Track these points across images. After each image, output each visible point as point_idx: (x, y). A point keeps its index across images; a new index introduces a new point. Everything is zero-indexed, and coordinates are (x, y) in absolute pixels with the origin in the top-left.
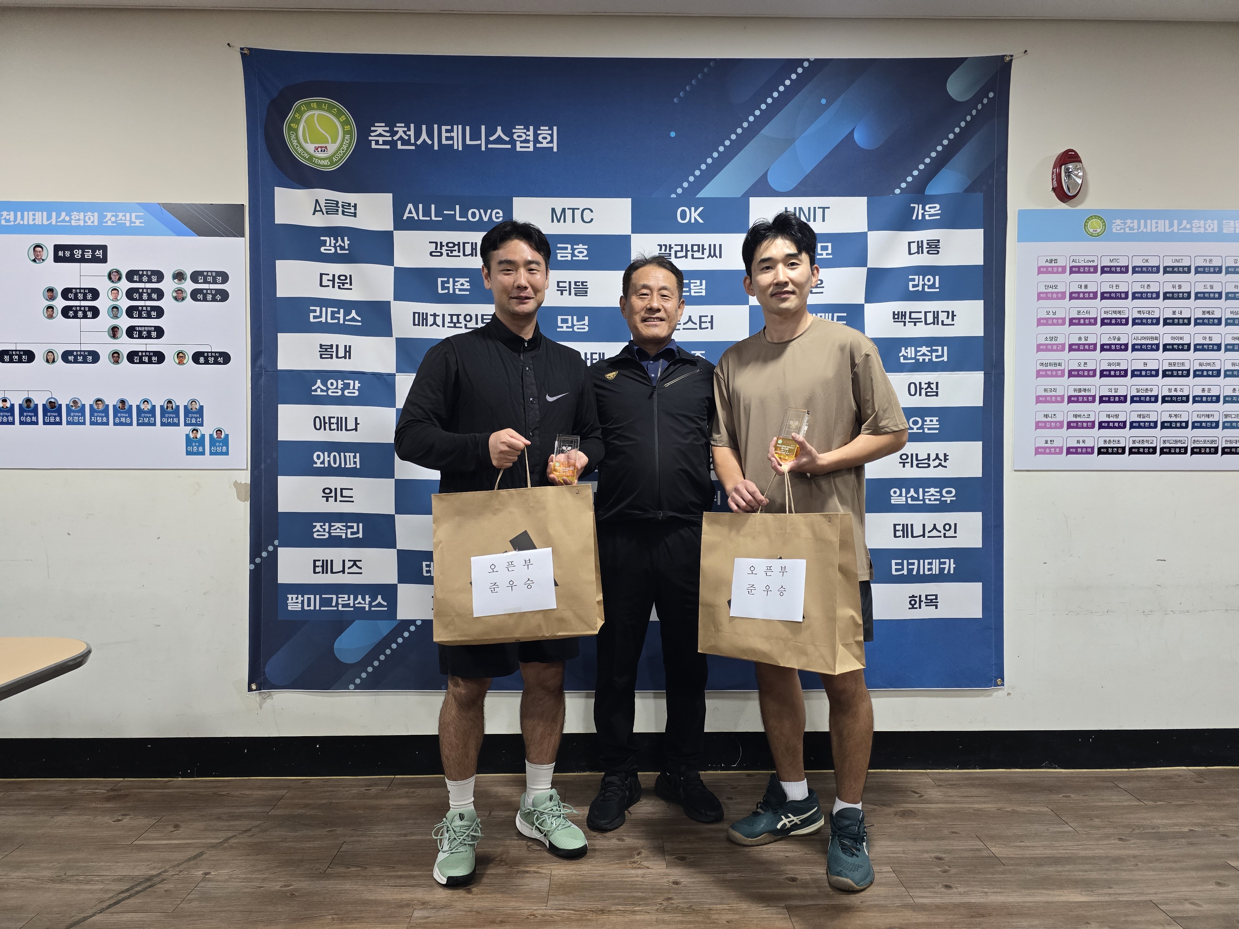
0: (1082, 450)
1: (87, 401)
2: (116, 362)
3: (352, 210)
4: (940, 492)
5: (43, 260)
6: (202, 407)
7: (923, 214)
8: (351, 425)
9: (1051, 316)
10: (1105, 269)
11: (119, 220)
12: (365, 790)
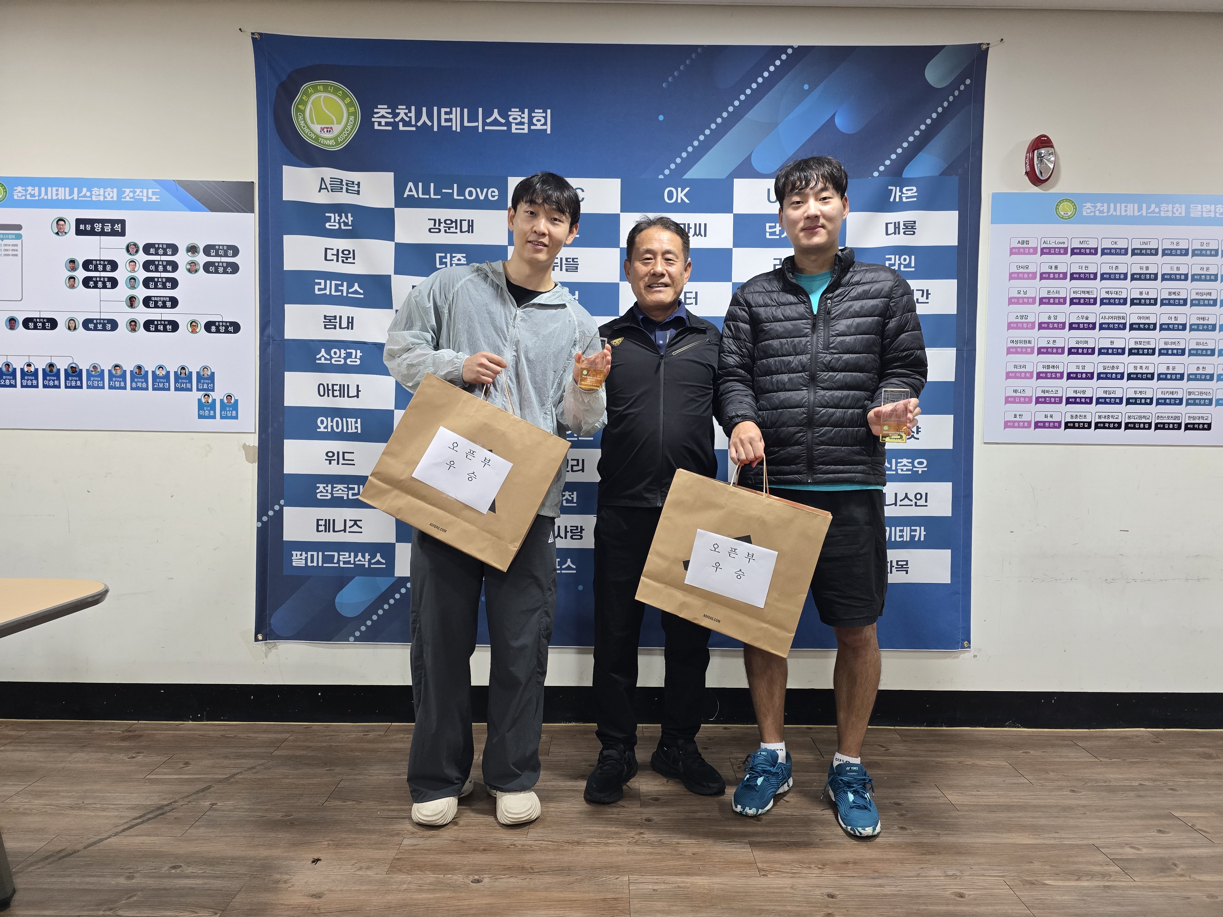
0: (1049, 424)
1: (106, 366)
2: (134, 330)
4: (912, 463)
5: (66, 233)
6: (213, 374)
7: (900, 197)
8: (353, 392)
9: (1022, 295)
10: (1075, 251)
11: (137, 196)
12: (363, 735)
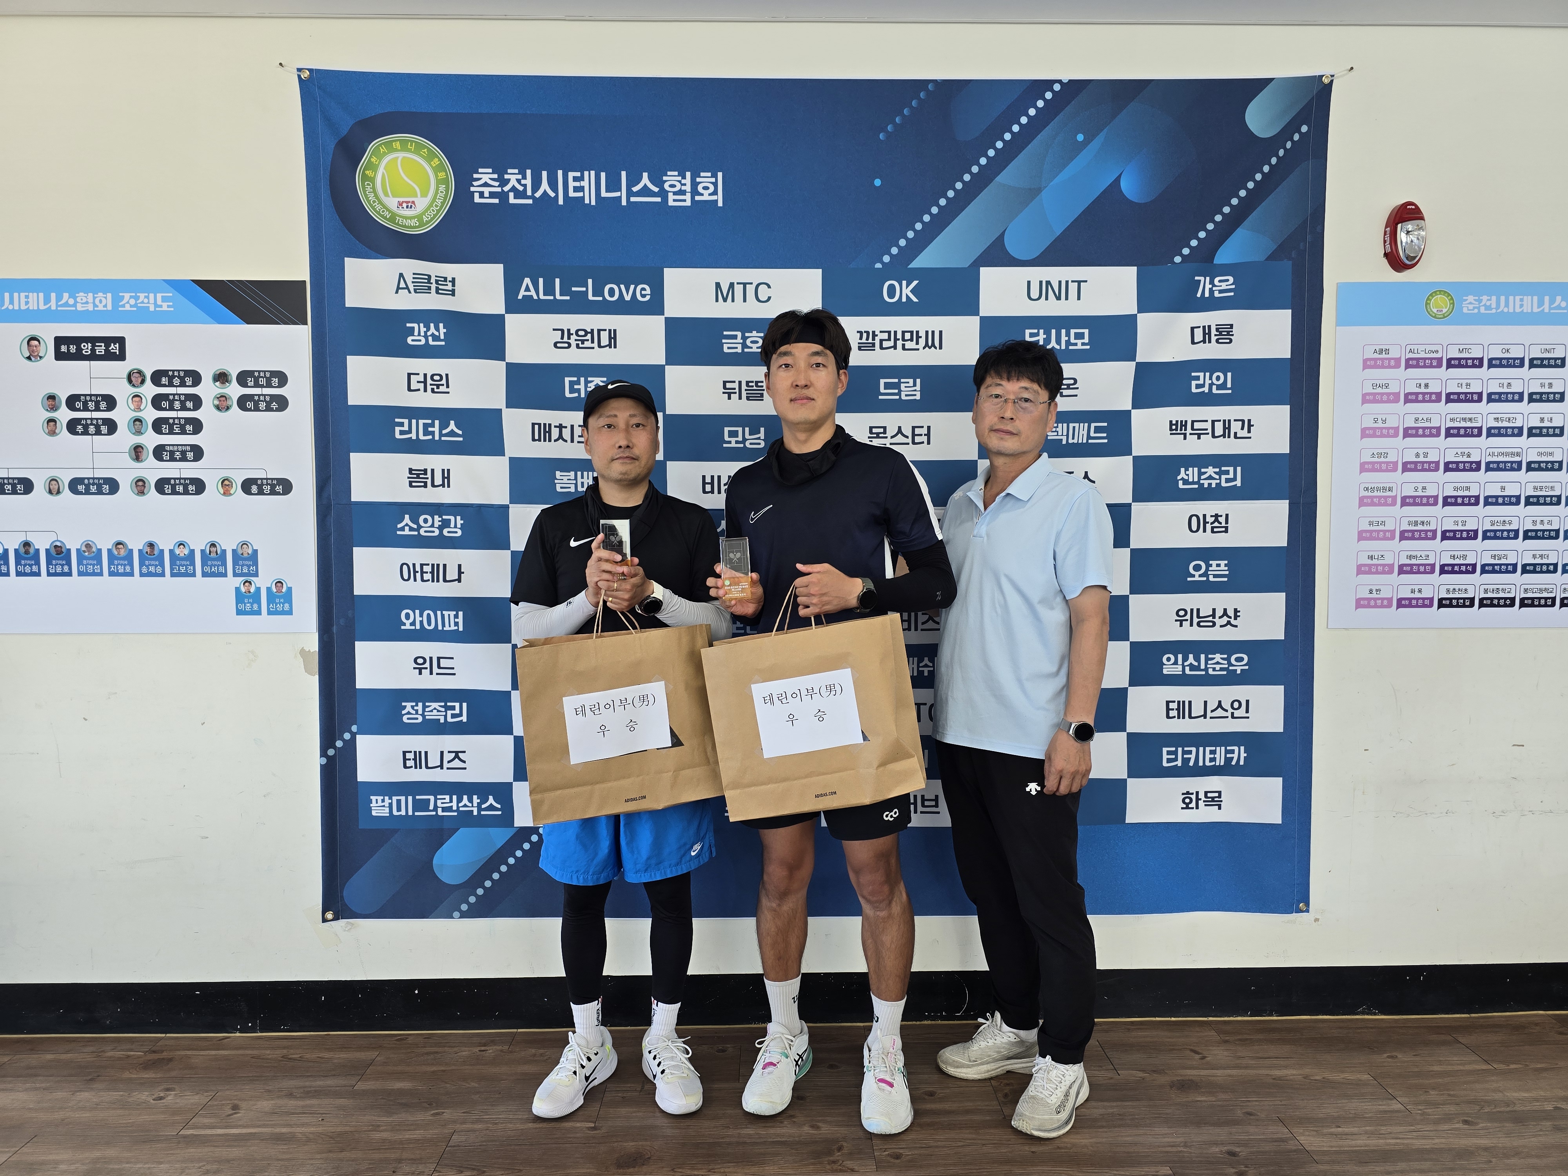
0: (1417, 602)
1: (104, 544)
2: (142, 493)
3: (450, 287)
4: (1228, 659)
5: (41, 357)
6: (255, 552)
7: (1211, 290)
8: (452, 574)
9: (1380, 424)
10: (1453, 362)
11: (140, 303)
12: (479, 1051)
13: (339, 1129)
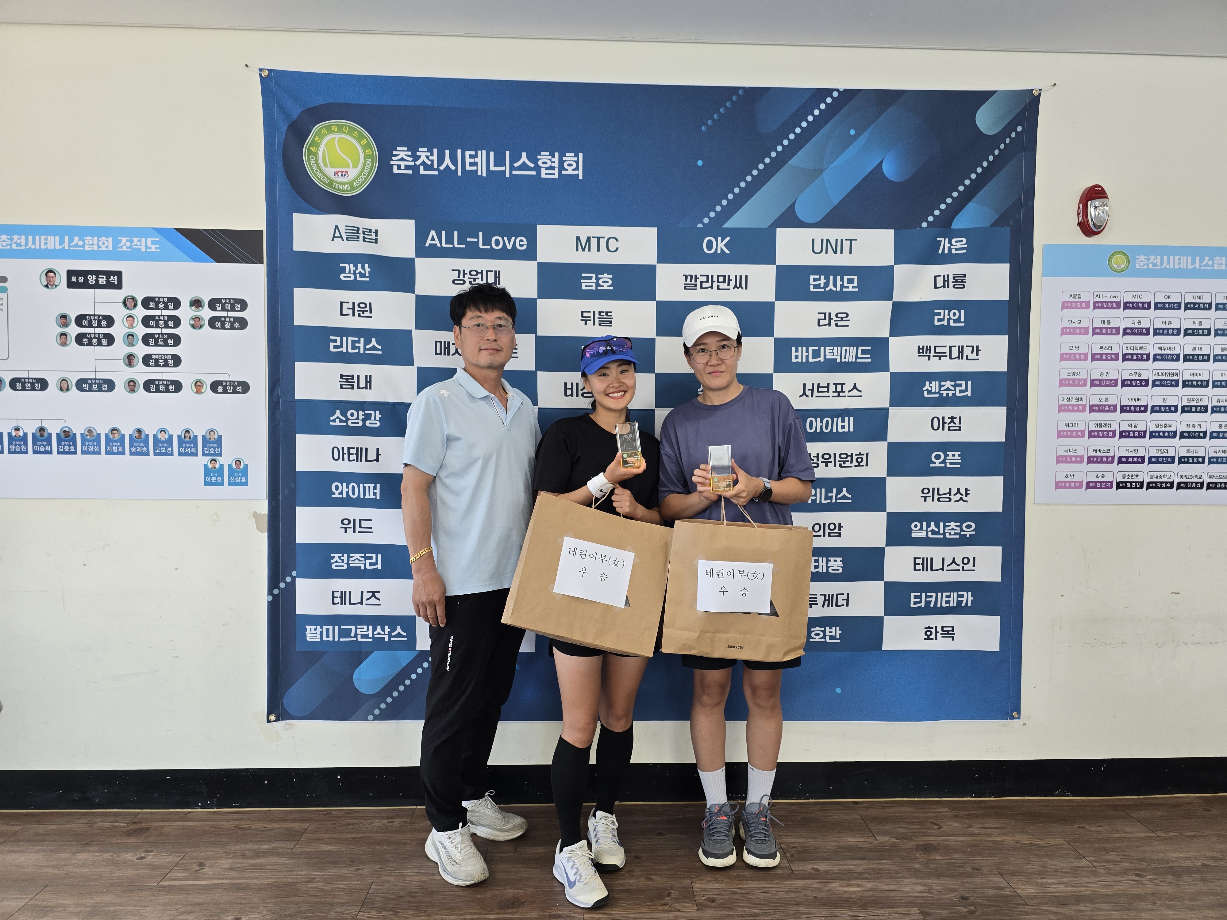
0: (1101, 484)
1: (103, 430)
2: (132, 391)
3: (373, 237)
4: (960, 526)
5: (56, 286)
6: (220, 437)
7: (949, 248)
8: (372, 455)
9: (1074, 351)
10: (1128, 305)
11: (134, 245)
12: (388, 822)
13: (283, 881)
